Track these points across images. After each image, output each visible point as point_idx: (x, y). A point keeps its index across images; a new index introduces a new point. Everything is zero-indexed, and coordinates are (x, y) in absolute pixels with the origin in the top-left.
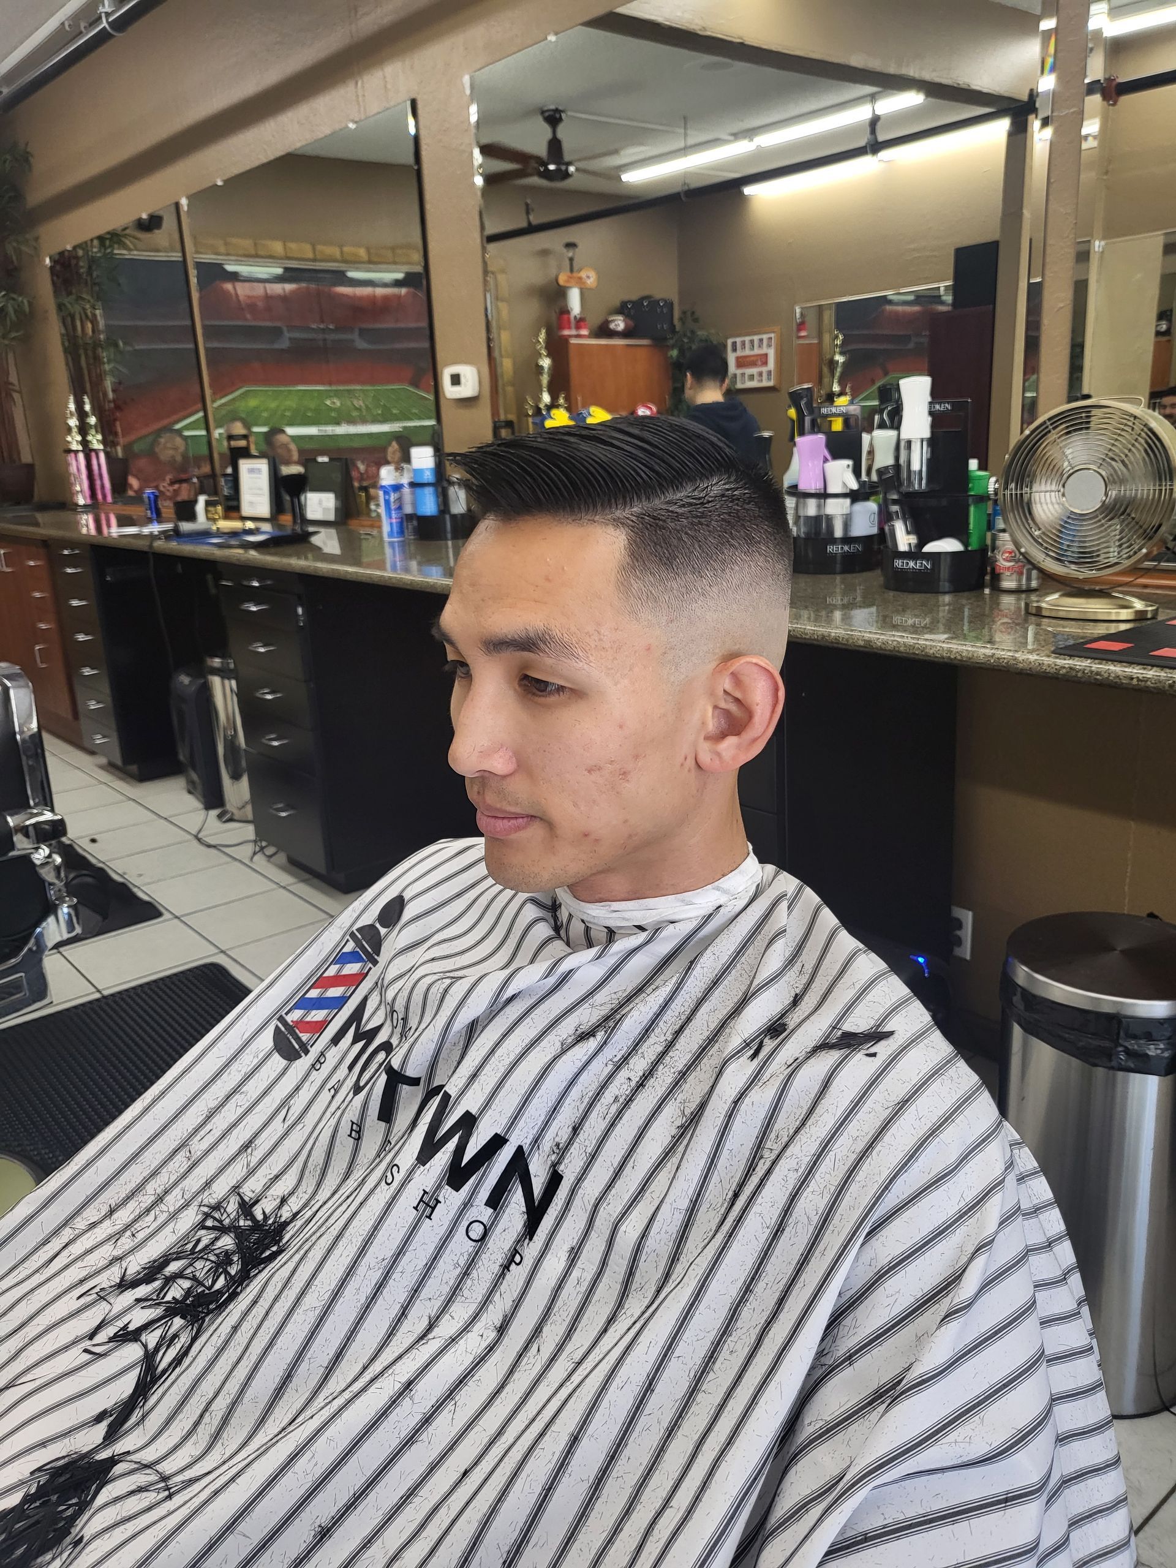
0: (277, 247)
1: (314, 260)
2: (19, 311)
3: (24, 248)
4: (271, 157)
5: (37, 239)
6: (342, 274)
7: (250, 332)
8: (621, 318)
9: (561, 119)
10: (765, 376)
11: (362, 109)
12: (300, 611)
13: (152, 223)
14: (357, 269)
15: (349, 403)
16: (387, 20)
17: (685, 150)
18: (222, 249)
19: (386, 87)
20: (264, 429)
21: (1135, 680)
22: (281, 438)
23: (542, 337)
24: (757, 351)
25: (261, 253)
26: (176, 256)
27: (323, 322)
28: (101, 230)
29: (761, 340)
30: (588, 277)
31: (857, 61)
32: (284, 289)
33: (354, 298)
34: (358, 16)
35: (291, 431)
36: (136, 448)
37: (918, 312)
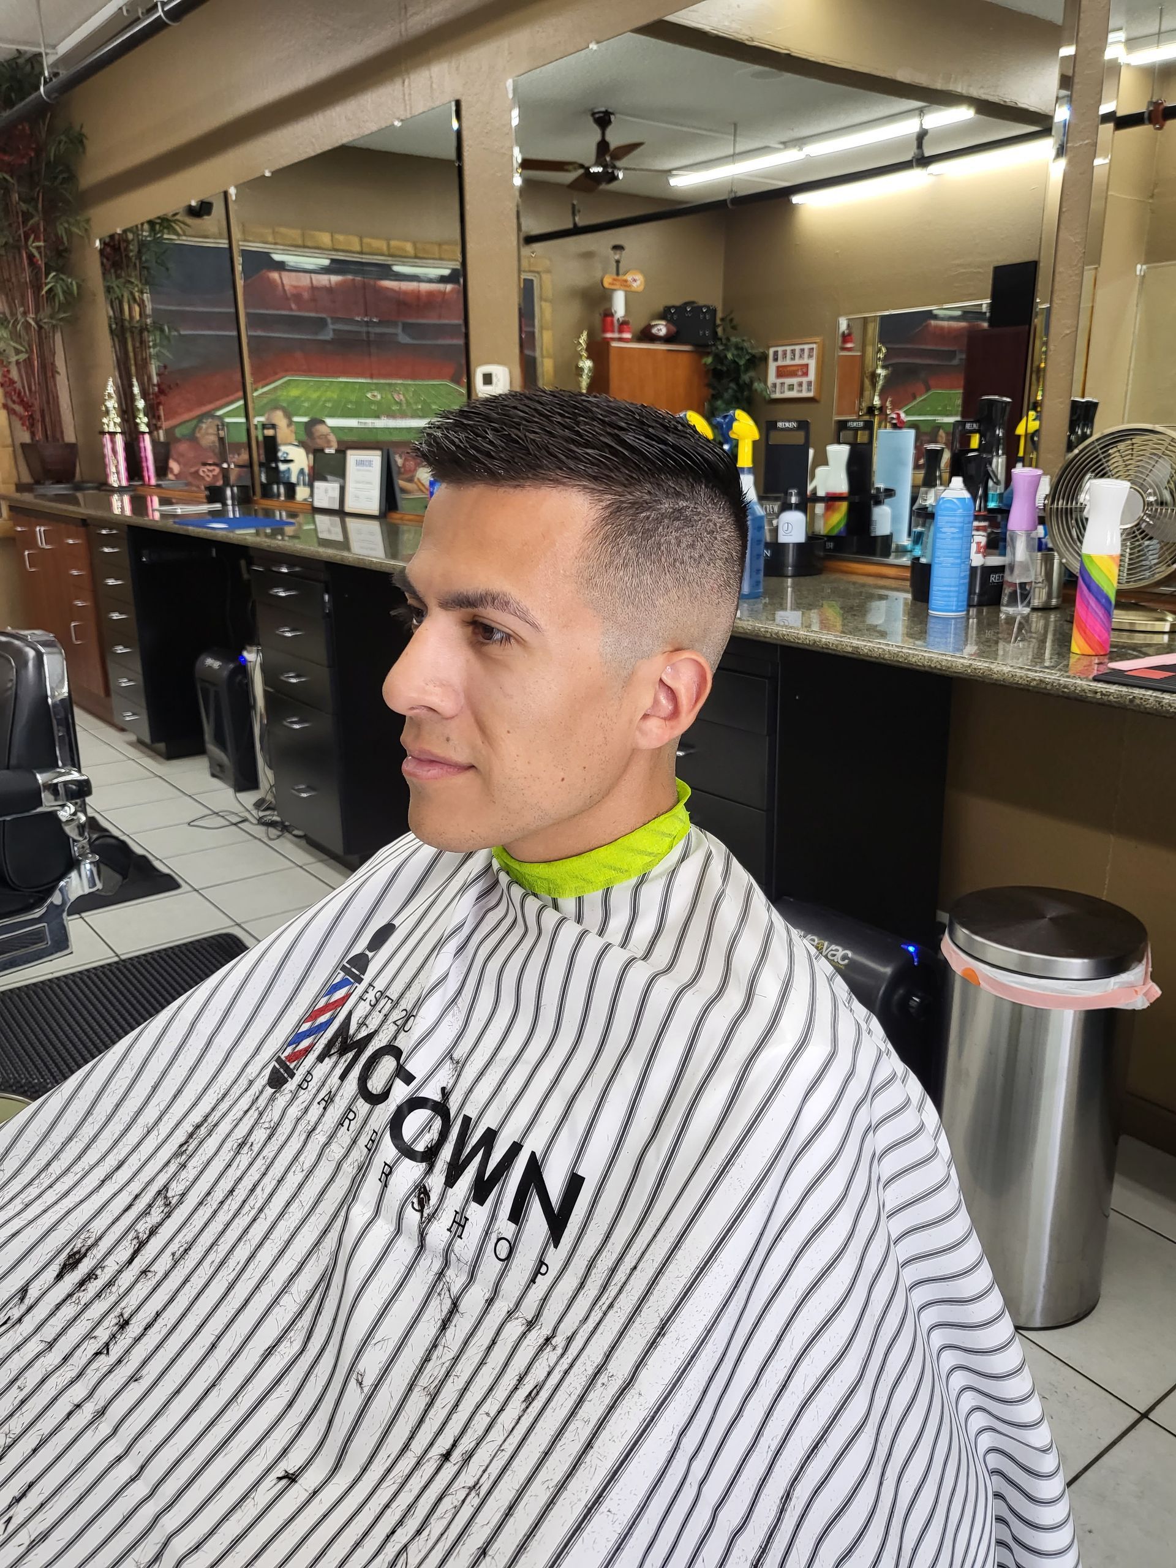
0: (325, 238)
1: (361, 253)
2: (67, 292)
3: (75, 230)
4: (319, 151)
5: (88, 221)
6: (388, 267)
7: (293, 322)
8: (664, 323)
9: (609, 122)
10: (805, 386)
11: (408, 107)
12: (326, 597)
13: (203, 209)
14: (404, 264)
15: (389, 396)
16: (435, 21)
17: (734, 157)
18: (270, 239)
19: (431, 86)
20: (305, 419)
21: (1099, 694)
22: (321, 429)
23: (583, 338)
24: (797, 361)
25: (309, 244)
26: (223, 243)
27: (366, 315)
28: (152, 216)
29: (802, 350)
30: (635, 280)
31: (903, 75)
32: (330, 281)
33: (398, 292)
34: (408, 14)
35: (331, 422)
36: (178, 433)
37: (963, 328)
